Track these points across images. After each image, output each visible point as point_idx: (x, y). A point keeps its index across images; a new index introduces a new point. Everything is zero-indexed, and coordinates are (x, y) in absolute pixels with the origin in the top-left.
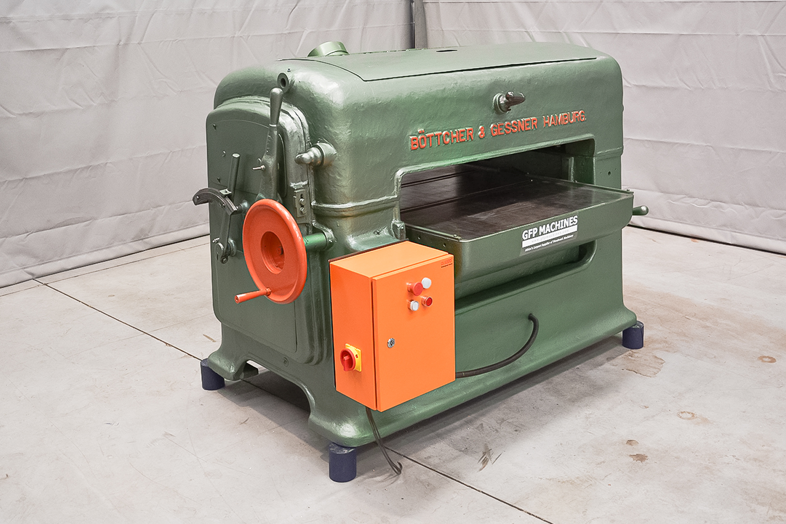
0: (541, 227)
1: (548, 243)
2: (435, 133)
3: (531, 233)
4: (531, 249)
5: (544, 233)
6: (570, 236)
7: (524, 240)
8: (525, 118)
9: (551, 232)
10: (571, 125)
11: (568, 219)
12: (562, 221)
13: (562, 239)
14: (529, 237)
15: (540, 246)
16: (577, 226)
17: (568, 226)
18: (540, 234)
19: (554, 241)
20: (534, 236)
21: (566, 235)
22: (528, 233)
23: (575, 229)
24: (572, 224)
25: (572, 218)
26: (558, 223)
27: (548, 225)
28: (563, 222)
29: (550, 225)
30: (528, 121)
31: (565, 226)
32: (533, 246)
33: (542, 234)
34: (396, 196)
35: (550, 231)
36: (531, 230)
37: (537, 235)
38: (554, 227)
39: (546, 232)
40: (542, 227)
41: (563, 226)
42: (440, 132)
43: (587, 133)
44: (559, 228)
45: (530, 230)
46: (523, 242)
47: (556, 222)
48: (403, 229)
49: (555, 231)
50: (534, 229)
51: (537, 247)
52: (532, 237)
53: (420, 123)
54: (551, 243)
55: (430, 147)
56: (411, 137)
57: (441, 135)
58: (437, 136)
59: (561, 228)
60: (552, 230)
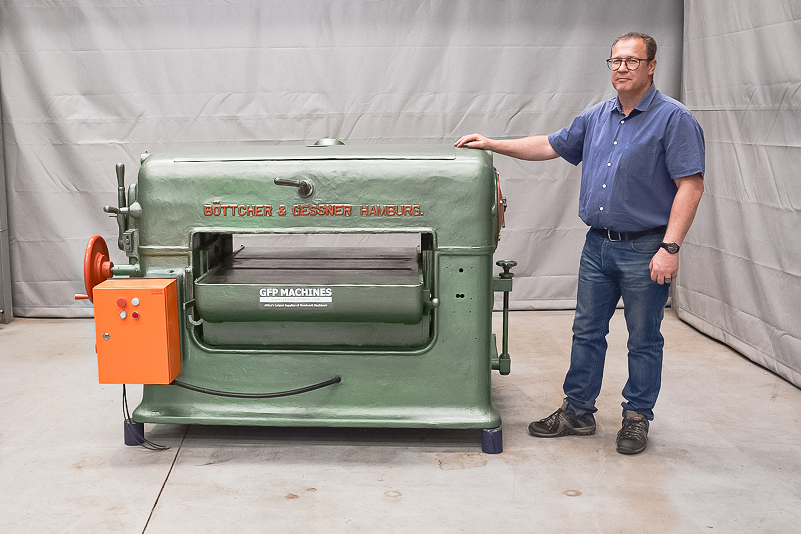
0: (282, 290)
1: (292, 305)
2: (231, 205)
3: (271, 292)
4: (271, 306)
5: (287, 295)
6: (324, 305)
7: (261, 296)
8: (336, 204)
9: (296, 296)
10: (399, 217)
11: (318, 289)
12: (310, 290)
13: (312, 305)
14: (268, 295)
15: (283, 305)
16: (331, 298)
17: (318, 295)
18: (282, 295)
19: (301, 305)
20: (274, 295)
21: (318, 303)
22: (266, 292)
23: (329, 300)
24: (324, 295)
25: (324, 289)
26: (305, 290)
27: (292, 290)
28: (312, 291)
29: (294, 291)
30: (337, 207)
31: (314, 295)
32: (274, 303)
33: (284, 296)
34: (188, 248)
35: (294, 295)
36: (271, 289)
37: (278, 295)
38: (299, 292)
39: (290, 295)
40: (284, 290)
41: (312, 293)
42: (236, 205)
43: (425, 226)
44: (306, 295)
45: (268, 290)
46: (261, 298)
47: (303, 290)
48: (189, 273)
49: (301, 296)
50: (274, 290)
51: (280, 306)
52: (271, 295)
53: (216, 196)
54: (298, 305)
55: (224, 215)
56: (206, 206)
57: (235, 207)
58: (232, 207)
59: (309, 295)
60: (297, 295)
